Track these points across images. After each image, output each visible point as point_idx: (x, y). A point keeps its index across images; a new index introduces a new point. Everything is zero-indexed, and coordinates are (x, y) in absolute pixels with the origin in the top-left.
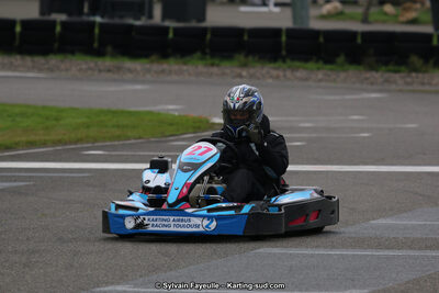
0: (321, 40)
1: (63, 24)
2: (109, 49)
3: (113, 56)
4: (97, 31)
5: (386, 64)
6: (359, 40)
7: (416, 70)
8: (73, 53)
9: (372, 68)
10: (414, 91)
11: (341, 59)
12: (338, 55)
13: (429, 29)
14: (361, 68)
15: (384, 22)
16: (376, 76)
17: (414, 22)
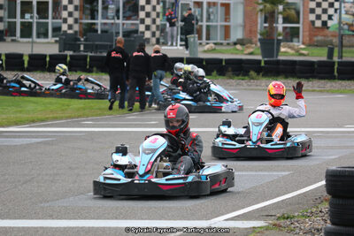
0: (204, 63)
1: (71, 56)
2: (95, 69)
3: (97, 72)
4: (88, 60)
5: (238, 75)
6: (224, 63)
7: (253, 79)
8: (76, 71)
9: (230, 78)
10: (252, 89)
11: (215, 73)
12: (213, 71)
13: (259, 57)
14: (225, 77)
15: (236, 54)
16: (233, 82)
17: (251, 54)
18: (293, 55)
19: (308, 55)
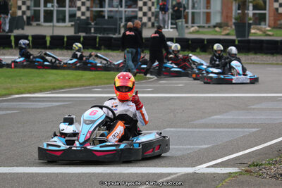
0: (190, 42)
1: (84, 37)
2: (103, 47)
3: (104, 50)
4: (98, 40)
6: (206, 42)
11: (198, 50)
12: (197, 48)
13: (234, 37)
14: (206, 53)
15: (215, 35)
17: (228, 34)
18: (260, 36)
19: (273, 35)
